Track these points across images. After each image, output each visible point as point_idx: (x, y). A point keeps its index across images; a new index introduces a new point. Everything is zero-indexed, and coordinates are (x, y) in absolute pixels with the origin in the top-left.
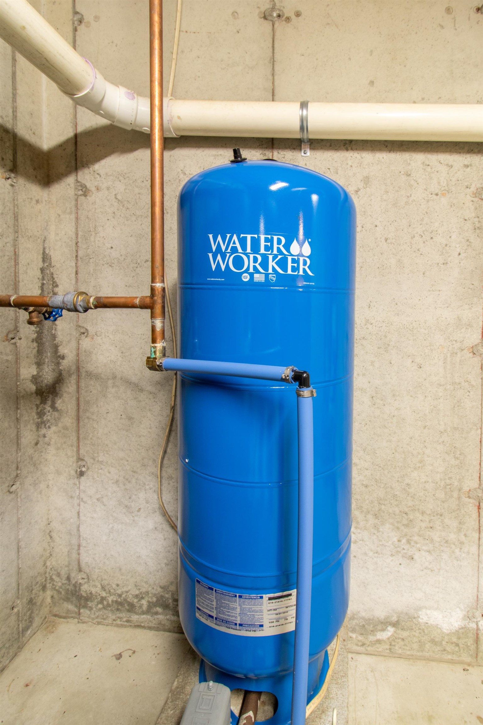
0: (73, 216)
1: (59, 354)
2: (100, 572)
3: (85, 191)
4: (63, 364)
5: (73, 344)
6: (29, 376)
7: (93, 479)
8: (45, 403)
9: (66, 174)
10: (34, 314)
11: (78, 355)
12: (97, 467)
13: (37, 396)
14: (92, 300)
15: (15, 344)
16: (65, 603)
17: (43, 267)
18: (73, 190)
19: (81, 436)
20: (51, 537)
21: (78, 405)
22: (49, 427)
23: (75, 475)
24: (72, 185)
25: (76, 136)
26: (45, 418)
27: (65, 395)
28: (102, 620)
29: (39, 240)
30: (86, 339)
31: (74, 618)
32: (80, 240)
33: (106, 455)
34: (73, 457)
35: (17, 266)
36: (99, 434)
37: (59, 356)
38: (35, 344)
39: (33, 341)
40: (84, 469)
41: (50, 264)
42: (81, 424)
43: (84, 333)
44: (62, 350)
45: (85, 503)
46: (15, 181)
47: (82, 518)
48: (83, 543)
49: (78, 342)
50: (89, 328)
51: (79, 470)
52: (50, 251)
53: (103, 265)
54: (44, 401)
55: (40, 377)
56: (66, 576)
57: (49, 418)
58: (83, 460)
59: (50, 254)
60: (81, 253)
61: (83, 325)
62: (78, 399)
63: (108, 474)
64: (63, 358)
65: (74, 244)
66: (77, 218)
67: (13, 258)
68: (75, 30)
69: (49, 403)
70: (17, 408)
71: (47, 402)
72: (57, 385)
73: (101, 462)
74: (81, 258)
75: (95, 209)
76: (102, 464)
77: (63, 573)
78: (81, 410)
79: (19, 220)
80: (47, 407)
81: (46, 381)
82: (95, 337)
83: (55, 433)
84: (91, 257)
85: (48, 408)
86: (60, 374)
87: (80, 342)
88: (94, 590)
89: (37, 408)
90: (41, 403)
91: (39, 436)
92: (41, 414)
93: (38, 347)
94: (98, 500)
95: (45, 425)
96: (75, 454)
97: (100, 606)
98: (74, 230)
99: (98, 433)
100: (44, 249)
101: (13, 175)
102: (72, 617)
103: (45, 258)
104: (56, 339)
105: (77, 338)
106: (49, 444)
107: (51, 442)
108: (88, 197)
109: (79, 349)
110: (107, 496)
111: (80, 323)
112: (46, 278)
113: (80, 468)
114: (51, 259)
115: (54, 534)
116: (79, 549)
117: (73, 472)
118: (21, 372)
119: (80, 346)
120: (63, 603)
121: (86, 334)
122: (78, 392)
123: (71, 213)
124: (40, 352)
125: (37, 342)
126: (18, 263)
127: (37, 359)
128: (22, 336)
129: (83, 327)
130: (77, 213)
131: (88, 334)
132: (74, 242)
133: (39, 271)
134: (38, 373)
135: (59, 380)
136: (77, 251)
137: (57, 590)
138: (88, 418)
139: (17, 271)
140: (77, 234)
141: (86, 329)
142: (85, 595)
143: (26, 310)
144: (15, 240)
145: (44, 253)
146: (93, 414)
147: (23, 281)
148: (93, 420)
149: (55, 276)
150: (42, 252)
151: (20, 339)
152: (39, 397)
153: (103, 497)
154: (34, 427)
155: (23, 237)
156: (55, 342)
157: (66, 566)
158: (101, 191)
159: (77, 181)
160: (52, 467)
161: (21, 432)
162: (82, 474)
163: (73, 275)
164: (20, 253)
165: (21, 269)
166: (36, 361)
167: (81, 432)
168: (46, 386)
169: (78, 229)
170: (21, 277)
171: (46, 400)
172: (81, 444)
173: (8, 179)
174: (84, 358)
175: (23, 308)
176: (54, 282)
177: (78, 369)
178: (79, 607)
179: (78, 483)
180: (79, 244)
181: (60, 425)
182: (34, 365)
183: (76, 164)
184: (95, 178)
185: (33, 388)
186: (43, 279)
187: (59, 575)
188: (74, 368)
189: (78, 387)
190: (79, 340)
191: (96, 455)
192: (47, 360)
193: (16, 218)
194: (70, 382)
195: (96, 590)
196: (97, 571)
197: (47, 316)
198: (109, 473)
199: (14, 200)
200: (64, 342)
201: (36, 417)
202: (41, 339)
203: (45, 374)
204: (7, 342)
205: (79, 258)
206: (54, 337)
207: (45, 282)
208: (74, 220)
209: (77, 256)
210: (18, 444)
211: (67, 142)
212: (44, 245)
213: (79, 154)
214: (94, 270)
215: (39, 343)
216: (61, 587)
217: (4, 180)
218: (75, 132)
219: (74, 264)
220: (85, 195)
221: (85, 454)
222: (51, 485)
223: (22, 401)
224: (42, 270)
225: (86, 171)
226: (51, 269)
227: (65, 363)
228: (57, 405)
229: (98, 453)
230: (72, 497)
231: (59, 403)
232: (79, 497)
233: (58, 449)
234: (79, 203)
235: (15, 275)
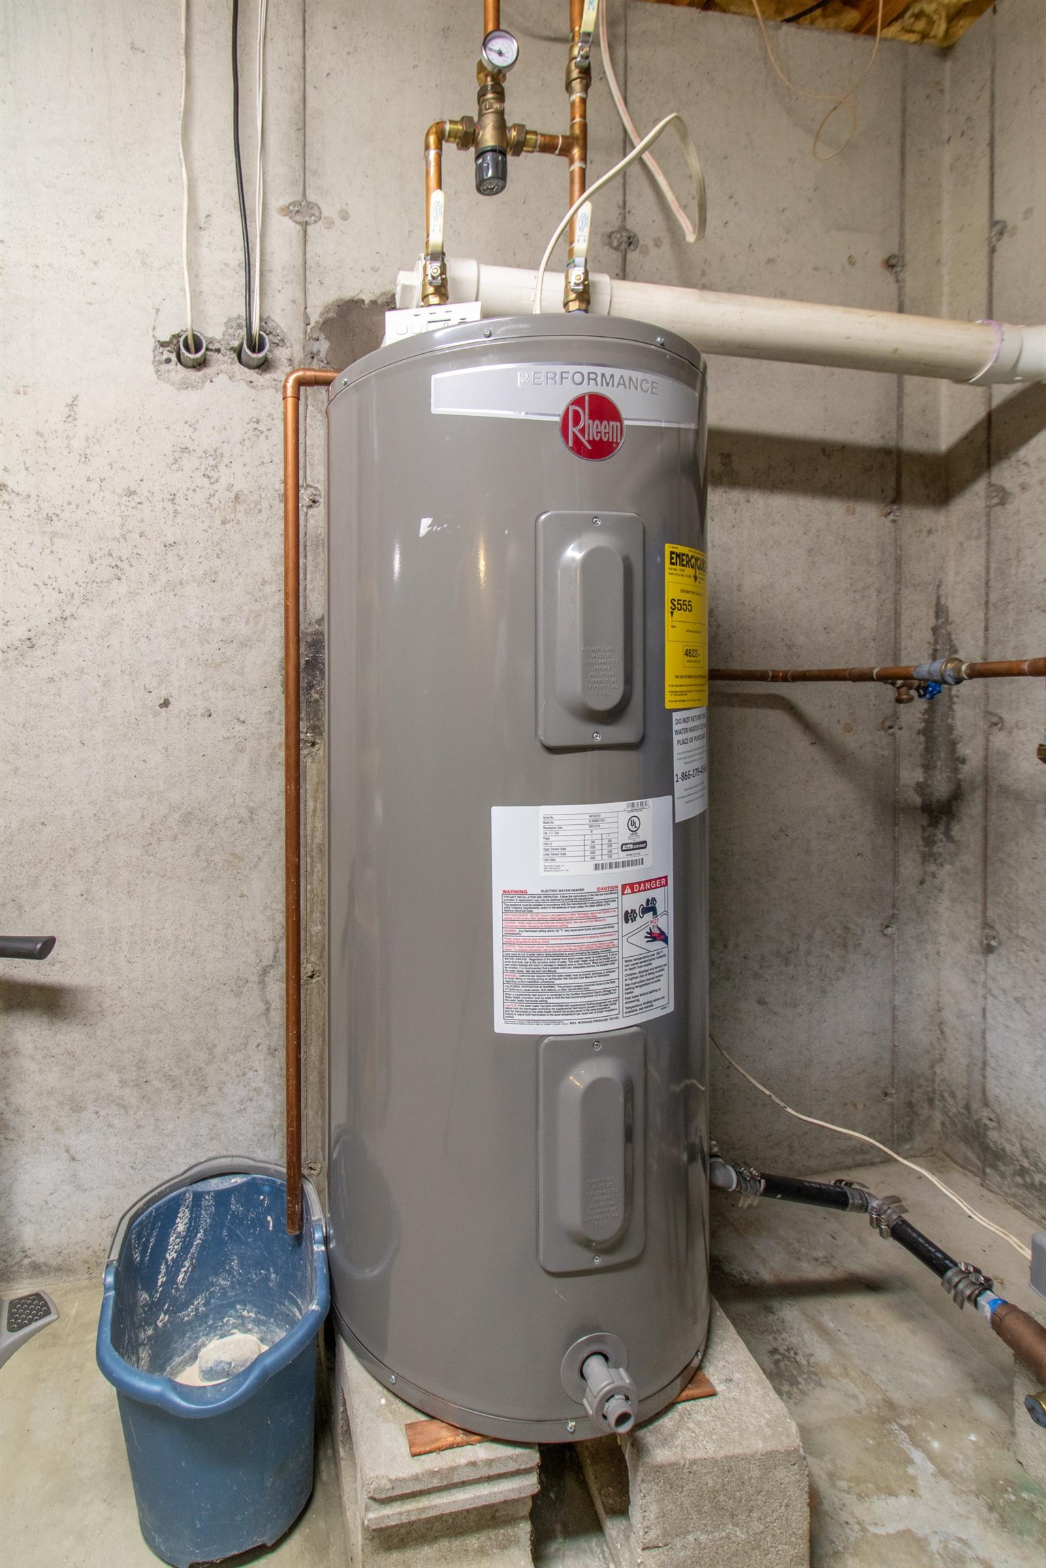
0: (982, 542)
1: (957, 755)
2: (1018, 1122)
3: (1003, 497)
4: (963, 771)
5: (979, 741)
6: (912, 782)
7: (1009, 963)
8: (936, 827)
9: (973, 479)
10: (903, 690)
11: (986, 758)
12: (1015, 944)
13: (923, 813)
14: (964, 668)
15: (893, 735)
16: (962, 1143)
17: (935, 626)
18: (983, 501)
19: (990, 888)
20: (942, 1032)
21: (986, 837)
22: (942, 865)
23: (980, 949)
24: (982, 494)
25: (989, 416)
26: (935, 850)
27: (965, 819)
28: (1022, 1206)
29: (930, 587)
30: (1000, 733)
31: (976, 1175)
32: (992, 576)
33: (1030, 928)
34: (976, 918)
35: (898, 631)
36: (1019, 892)
37: (958, 759)
38: (922, 738)
39: (918, 733)
40: (993, 943)
41: (947, 619)
42: (990, 868)
43: (996, 724)
44: (965, 750)
45: (995, 997)
46: (898, 514)
47: (990, 1020)
48: (992, 1062)
49: (987, 737)
50: (1004, 716)
51: (985, 942)
52: (947, 599)
53: (1031, 611)
54: (934, 822)
55: (929, 786)
56: (964, 1102)
57: (941, 850)
58: (992, 927)
59: (947, 604)
60: (993, 597)
61: (994, 711)
62: (985, 828)
63: (1035, 963)
64: (963, 761)
65: (983, 585)
66: (988, 543)
67: (893, 618)
68: (993, 251)
69: (942, 827)
70: (895, 824)
71: (940, 826)
72: (954, 802)
73: (1023, 940)
74: (994, 605)
75: (1019, 521)
76: (1025, 943)
77: (961, 1093)
78: (990, 847)
79: (903, 566)
80: (938, 834)
81: (937, 794)
82: (1015, 730)
83: (949, 875)
84: (1010, 601)
85: (940, 836)
86: (959, 786)
87: (991, 738)
88: (1008, 1147)
89: (924, 831)
90: (929, 825)
91: (925, 872)
92: (929, 842)
93: (927, 742)
94: (1016, 999)
95: (935, 860)
96: (979, 914)
97: (1019, 1180)
98: (983, 562)
99: (1017, 890)
100: (938, 598)
101: (895, 507)
102: (973, 1172)
103: (940, 611)
104: (954, 732)
105: (985, 731)
106: (941, 890)
107: (944, 888)
108: (1007, 506)
109: (987, 749)
110: (1032, 998)
111: (991, 708)
112: (940, 641)
113: (987, 939)
114: (948, 611)
115: (946, 1029)
116: (984, 1069)
117: (976, 943)
118: (901, 775)
119: (990, 744)
120: (959, 1142)
121: (999, 725)
122: (985, 817)
123: (978, 537)
124: (929, 749)
125: (925, 735)
126: (899, 624)
127: (924, 759)
128: (903, 724)
129: (995, 715)
130: (989, 534)
131: (1003, 725)
132: (983, 581)
133: (930, 632)
134: (926, 780)
135: (957, 795)
136: (987, 595)
137: (950, 1117)
138: (1001, 861)
139: (897, 636)
140: (988, 568)
141: (1001, 718)
142: (994, 1149)
143: (893, 684)
144: (896, 594)
145: (938, 604)
146: (1010, 855)
147: (906, 649)
148: (1010, 866)
149: (954, 637)
150: (934, 604)
151: (901, 728)
152: (925, 815)
153: (1025, 999)
154: (918, 857)
155: (907, 587)
156: (952, 737)
157: (964, 1087)
158: (1028, 490)
159: (990, 485)
160: (944, 926)
161: (900, 857)
162: (989, 950)
163: (981, 633)
164: (903, 611)
165: (904, 632)
166: (923, 762)
167: (989, 882)
168: (938, 801)
169: (990, 559)
170: (903, 642)
171: (937, 822)
172: (989, 900)
173: (889, 514)
174: (995, 764)
175: (890, 681)
176: (952, 646)
177: (986, 780)
178: (985, 1162)
179: (983, 962)
180: (992, 583)
181: (957, 864)
182: (920, 768)
183: (989, 458)
184: (1019, 472)
185: (918, 800)
186: (936, 642)
187: (953, 1095)
188: (979, 778)
189: (986, 809)
190: (988, 734)
191: (1014, 925)
192: (939, 763)
193: (898, 562)
194: (974, 800)
195: (1013, 1149)
196: (1014, 1118)
197: (922, 692)
198: (1037, 961)
199: (896, 540)
200: (965, 738)
201: (921, 843)
202: (931, 731)
203: (936, 783)
204: (882, 732)
205: (990, 605)
206: (950, 729)
207: (938, 647)
208: (984, 546)
209: (987, 603)
210: (896, 874)
211: (974, 430)
212: (938, 593)
213: (993, 442)
214: (1014, 621)
215: (927, 738)
216: (955, 1116)
217: (883, 518)
218: (988, 410)
219: (982, 616)
220: (1002, 503)
221: (996, 918)
222: (942, 954)
223: (901, 816)
224: (935, 630)
225: (1005, 464)
226: (949, 627)
227: (966, 770)
228: (953, 833)
229: (1017, 922)
230: (974, 982)
231: (956, 830)
232: (985, 986)
233: (953, 900)
234: (993, 517)
235: (896, 642)
